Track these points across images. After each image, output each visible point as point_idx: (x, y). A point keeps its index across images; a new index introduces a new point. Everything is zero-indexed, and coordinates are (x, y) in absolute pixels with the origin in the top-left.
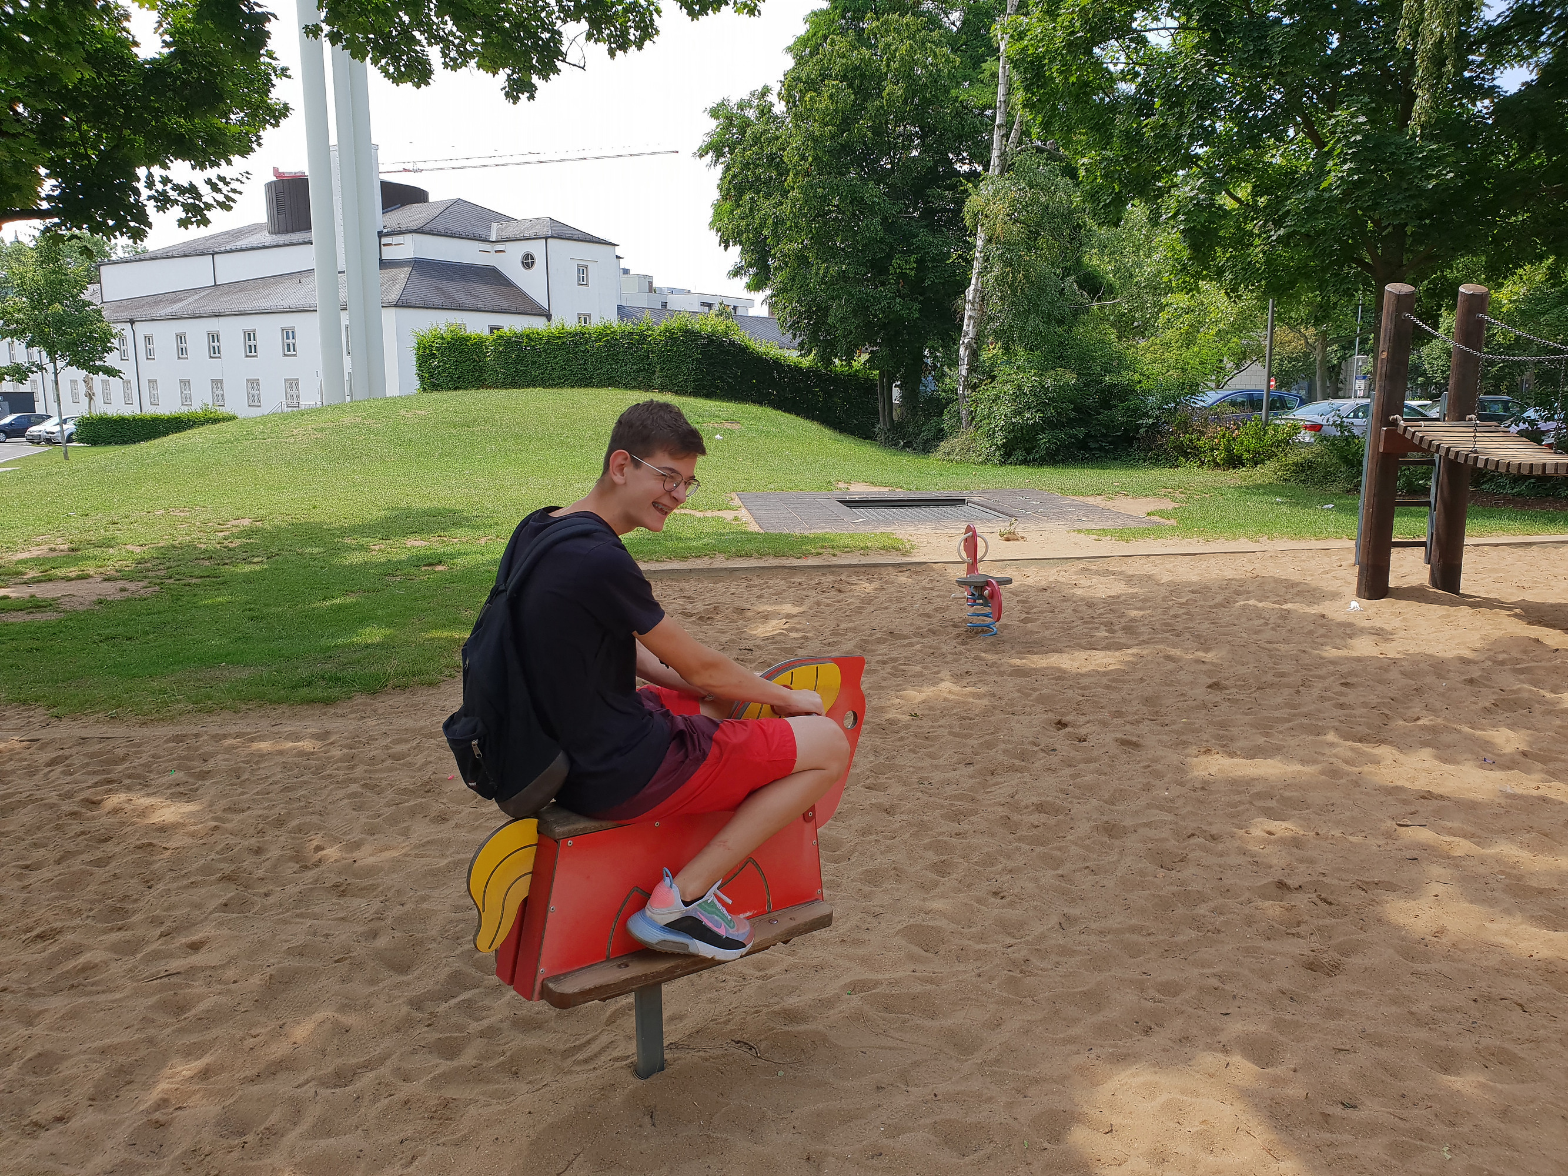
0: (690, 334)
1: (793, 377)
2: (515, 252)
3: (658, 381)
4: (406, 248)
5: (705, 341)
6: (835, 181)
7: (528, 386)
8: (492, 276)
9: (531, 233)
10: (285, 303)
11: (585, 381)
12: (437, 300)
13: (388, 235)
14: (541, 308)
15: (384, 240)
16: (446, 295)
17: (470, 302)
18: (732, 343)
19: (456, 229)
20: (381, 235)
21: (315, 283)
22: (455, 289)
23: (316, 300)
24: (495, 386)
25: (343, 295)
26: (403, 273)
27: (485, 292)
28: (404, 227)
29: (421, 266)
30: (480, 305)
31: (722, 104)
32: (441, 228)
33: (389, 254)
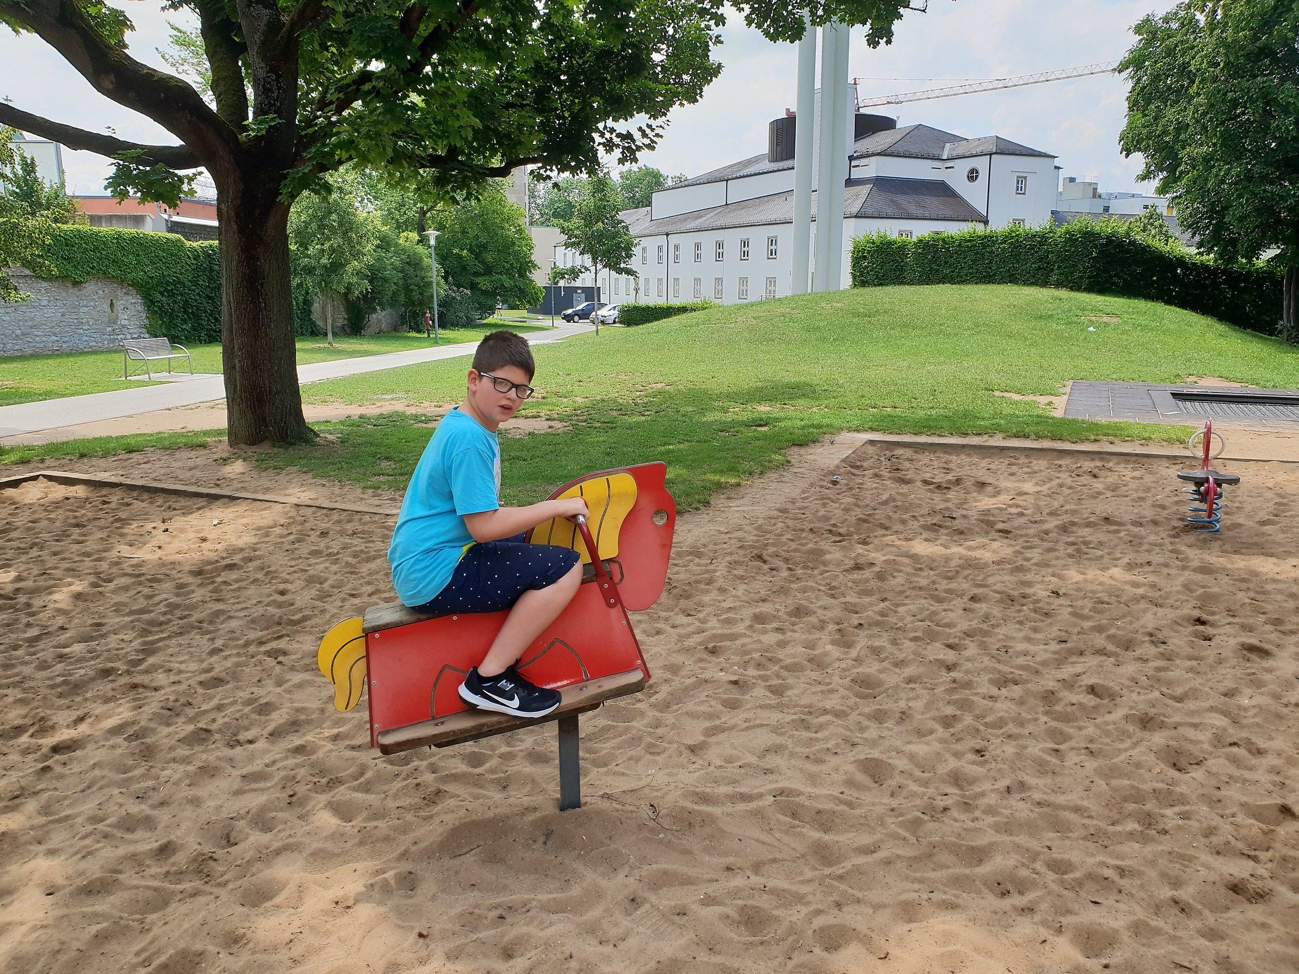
0: (1089, 236)
1: (1198, 274)
2: (962, 167)
3: (1055, 278)
4: (871, 168)
5: (1104, 241)
6: (1247, 84)
7: (939, 283)
8: (941, 189)
9: (979, 150)
10: (773, 218)
11: (988, 278)
12: (890, 211)
13: (857, 158)
14: (979, 215)
15: (854, 163)
16: (899, 206)
17: (919, 212)
18: (1133, 243)
19: (914, 150)
20: (851, 158)
21: (793, 199)
22: (907, 202)
23: (792, 215)
24: (911, 283)
25: (814, 211)
26: (865, 189)
27: (932, 203)
28: (871, 151)
29: (881, 183)
30: (927, 214)
31: (1147, 21)
32: (901, 150)
33: (856, 174)
